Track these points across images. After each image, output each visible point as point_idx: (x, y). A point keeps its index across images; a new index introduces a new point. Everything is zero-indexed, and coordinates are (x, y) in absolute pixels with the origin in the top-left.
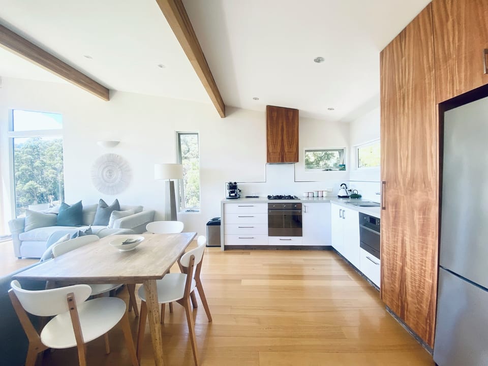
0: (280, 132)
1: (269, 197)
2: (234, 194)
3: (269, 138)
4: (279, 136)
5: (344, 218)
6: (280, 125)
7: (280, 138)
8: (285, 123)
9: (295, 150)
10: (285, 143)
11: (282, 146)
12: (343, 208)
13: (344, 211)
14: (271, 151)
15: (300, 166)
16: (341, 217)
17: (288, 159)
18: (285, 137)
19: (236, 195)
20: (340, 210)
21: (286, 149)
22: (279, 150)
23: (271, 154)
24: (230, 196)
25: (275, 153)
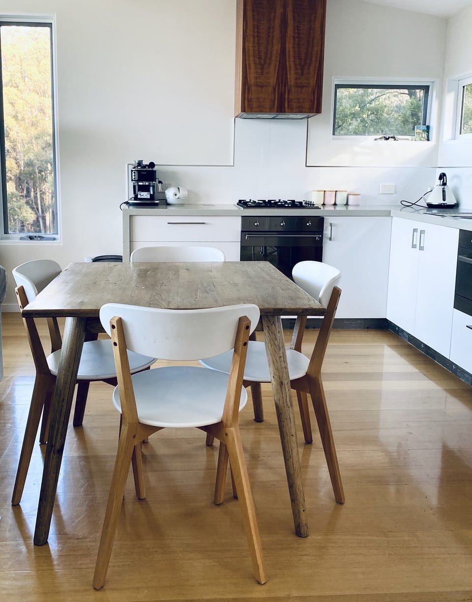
0: (277, 33)
1: (243, 204)
2: (145, 195)
3: (250, 45)
4: (275, 42)
5: (421, 248)
6: (279, 11)
7: (277, 47)
8: (290, 8)
9: (313, 82)
10: (290, 63)
11: (283, 68)
12: (420, 226)
13: (422, 232)
14: (252, 80)
15: (321, 125)
16: (414, 246)
17: (295, 105)
18: (289, 46)
19: (152, 197)
20: (415, 230)
21: (291, 77)
22: (273, 81)
23: (253, 88)
24: (136, 198)
25: (262, 87)
